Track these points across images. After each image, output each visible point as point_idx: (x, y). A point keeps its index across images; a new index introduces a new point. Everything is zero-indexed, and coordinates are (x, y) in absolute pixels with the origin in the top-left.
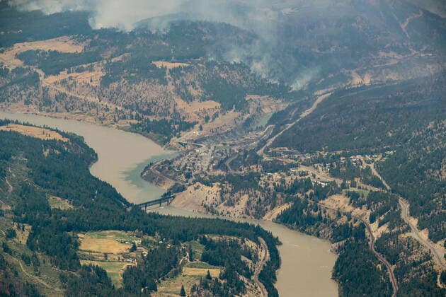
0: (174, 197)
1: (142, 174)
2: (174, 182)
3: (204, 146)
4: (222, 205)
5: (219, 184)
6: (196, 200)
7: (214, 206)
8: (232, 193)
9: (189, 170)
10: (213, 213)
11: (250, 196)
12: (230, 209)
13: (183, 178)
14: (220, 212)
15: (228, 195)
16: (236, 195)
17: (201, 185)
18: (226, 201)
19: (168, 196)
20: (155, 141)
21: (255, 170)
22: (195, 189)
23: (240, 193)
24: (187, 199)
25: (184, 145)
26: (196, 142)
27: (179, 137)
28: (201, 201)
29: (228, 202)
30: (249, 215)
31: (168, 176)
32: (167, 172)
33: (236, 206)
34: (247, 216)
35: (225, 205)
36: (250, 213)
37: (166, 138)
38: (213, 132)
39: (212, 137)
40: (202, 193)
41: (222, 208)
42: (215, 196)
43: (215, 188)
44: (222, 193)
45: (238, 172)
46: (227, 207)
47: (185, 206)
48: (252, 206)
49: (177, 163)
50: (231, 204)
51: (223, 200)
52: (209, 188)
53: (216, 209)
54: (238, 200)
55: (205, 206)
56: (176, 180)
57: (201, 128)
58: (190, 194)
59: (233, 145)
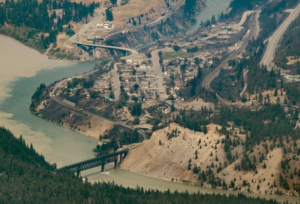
0: (126, 152)
1: (33, 107)
2: (112, 123)
3: (134, 51)
4: (230, 168)
5: (220, 127)
6: (176, 160)
7: (214, 170)
8: (248, 145)
9: (135, 99)
10: (215, 183)
11: (285, 152)
12: (249, 176)
13: (126, 114)
14: (228, 183)
15: (240, 149)
16: (258, 149)
17: (180, 129)
18: (238, 161)
19: (112, 152)
20: (24, 41)
21: (273, 100)
22: (170, 136)
23: (266, 146)
24: (154, 155)
25: (90, 49)
26: (109, 42)
27: (71, 33)
28: (185, 161)
29: (243, 162)
30: (288, 188)
31: (94, 112)
32: (90, 103)
33: (261, 171)
34: (284, 191)
35: (237, 168)
36: (290, 183)
37: (47, 35)
38: (135, 24)
39: (135, 33)
40: (185, 144)
41: (230, 174)
42: (214, 151)
43: (213, 135)
44: (228, 145)
45: (240, 104)
46: (241, 173)
47: (152, 170)
48: (291, 171)
49: (100, 85)
50: (248, 166)
51: (230, 158)
52: (199, 136)
53: (220, 175)
54: (262, 158)
55: (196, 171)
56: (113, 119)
57: (109, 17)
58: (159, 148)
59: (195, 50)
